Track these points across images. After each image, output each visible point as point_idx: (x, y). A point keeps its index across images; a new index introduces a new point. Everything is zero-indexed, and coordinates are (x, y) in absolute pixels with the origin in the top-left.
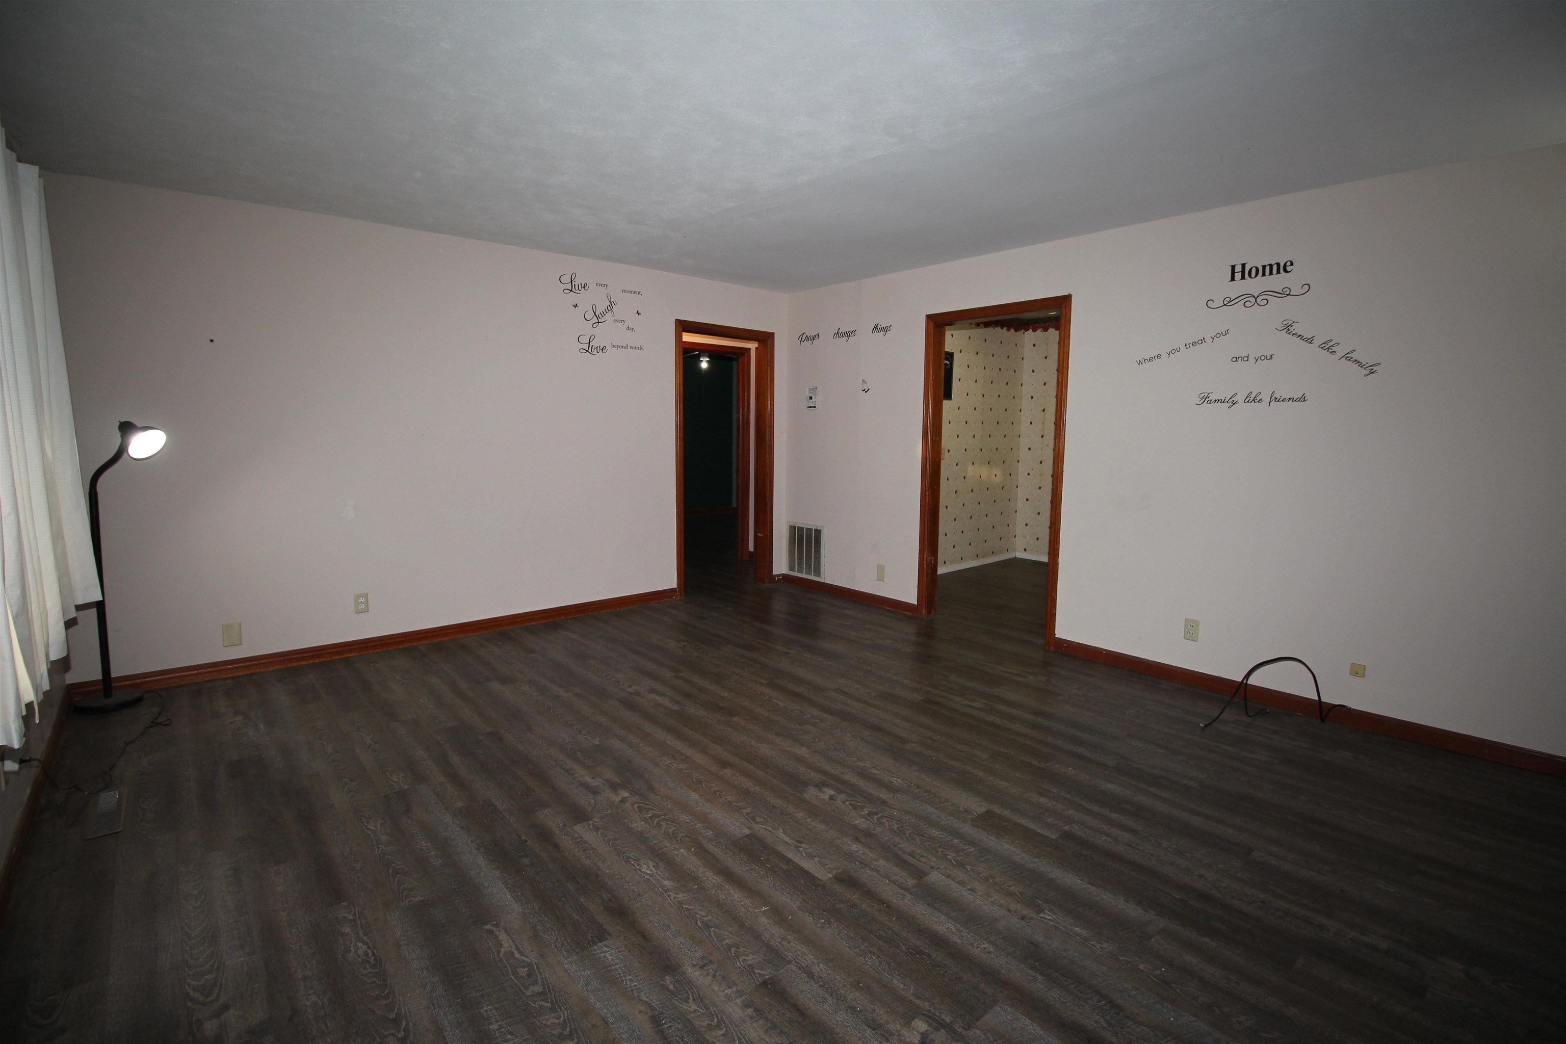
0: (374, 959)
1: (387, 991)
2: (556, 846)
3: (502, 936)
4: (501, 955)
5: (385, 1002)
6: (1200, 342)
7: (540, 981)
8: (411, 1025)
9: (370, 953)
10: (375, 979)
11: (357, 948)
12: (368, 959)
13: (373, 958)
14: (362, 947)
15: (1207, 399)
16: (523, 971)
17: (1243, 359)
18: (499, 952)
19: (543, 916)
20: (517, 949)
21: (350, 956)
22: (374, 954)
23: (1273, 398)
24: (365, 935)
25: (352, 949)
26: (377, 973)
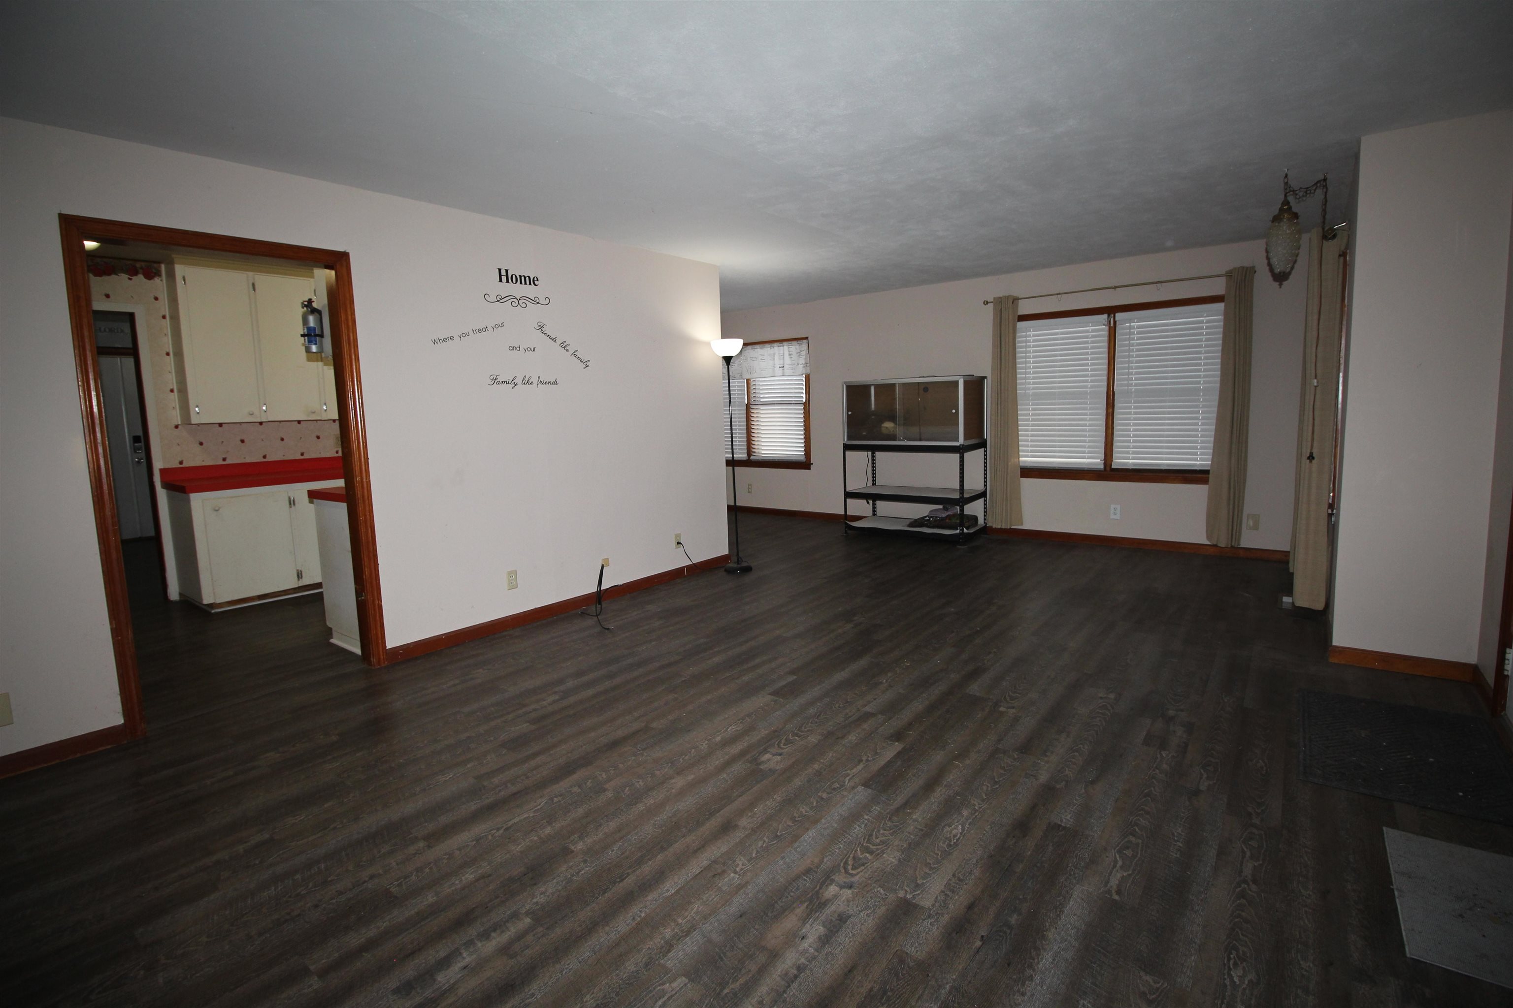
0: (1232, 954)
1: (1236, 920)
2: (970, 907)
3: (1114, 882)
4: (1130, 872)
5: (1243, 914)
6: (484, 330)
7: (1126, 840)
8: (1233, 886)
9: (1232, 962)
10: (1241, 936)
11: (1241, 978)
12: (1237, 959)
13: (1232, 956)
14: (1236, 974)
15: (496, 381)
16: (1129, 853)
17: (516, 349)
18: (1129, 875)
19: (1069, 868)
20: (1115, 866)
21: (1252, 976)
22: (1229, 959)
23: (539, 381)
24: (1226, 986)
25: (1246, 982)
26: (1236, 941)
